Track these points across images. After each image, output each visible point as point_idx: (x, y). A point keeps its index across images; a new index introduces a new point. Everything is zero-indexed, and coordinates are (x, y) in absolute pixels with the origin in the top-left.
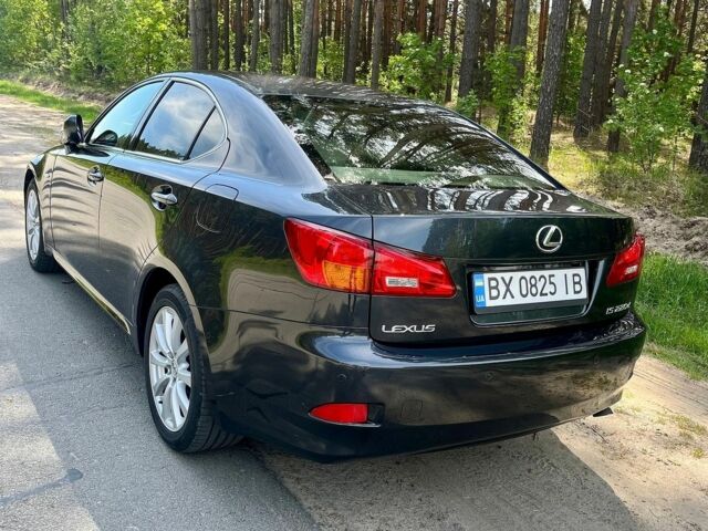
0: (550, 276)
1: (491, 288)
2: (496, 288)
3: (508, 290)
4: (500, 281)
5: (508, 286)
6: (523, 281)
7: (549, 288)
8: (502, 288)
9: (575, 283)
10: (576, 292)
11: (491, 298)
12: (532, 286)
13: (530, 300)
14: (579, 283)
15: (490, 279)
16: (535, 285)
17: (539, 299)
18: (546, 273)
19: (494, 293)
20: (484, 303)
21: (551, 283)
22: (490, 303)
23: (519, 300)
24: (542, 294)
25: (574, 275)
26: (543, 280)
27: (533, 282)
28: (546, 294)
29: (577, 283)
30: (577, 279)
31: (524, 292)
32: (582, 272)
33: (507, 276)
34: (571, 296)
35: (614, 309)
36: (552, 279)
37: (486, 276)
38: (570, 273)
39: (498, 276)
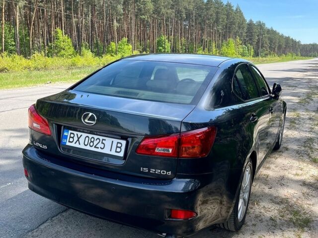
0: (103, 140)
1: (70, 137)
2: (73, 138)
3: (78, 140)
4: (76, 135)
5: (79, 138)
6: (87, 138)
7: (100, 145)
8: (76, 139)
9: (117, 147)
10: (116, 152)
11: (69, 142)
12: (91, 142)
13: (88, 148)
14: (120, 148)
15: (71, 133)
16: (93, 142)
17: (93, 149)
18: (101, 138)
19: (71, 140)
20: (66, 143)
21: (102, 143)
22: (68, 144)
23: (82, 146)
24: (95, 147)
25: (118, 143)
26: (98, 140)
27: (92, 140)
28: (98, 148)
29: (119, 147)
30: (119, 145)
31: (86, 143)
32: (124, 142)
33: (80, 134)
34: (113, 153)
35: (149, 170)
36: (104, 141)
37: (70, 131)
38: (116, 141)
39: (75, 133)
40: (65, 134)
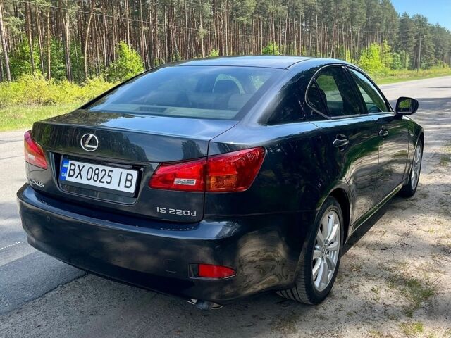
0: (110, 171)
1: (71, 170)
2: (73, 170)
3: (80, 173)
4: (77, 167)
5: (80, 171)
6: (91, 170)
7: (107, 179)
8: (77, 171)
9: (127, 180)
10: (126, 187)
11: (69, 176)
12: (95, 174)
13: (91, 183)
14: (131, 181)
15: (72, 164)
16: (97, 175)
17: (97, 184)
18: (107, 169)
19: (72, 173)
20: (65, 177)
21: (109, 175)
22: (68, 179)
23: (84, 181)
24: (100, 181)
25: (128, 174)
26: (104, 172)
27: (97, 172)
28: (103, 182)
29: (129, 180)
30: (129, 178)
31: (89, 177)
32: (135, 173)
33: (81, 164)
34: (122, 188)
35: (168, 211)
36: (110, 173)
37: (71, 162)
38: (125, 172)
39: (76, 163)
40: (65, 166)
